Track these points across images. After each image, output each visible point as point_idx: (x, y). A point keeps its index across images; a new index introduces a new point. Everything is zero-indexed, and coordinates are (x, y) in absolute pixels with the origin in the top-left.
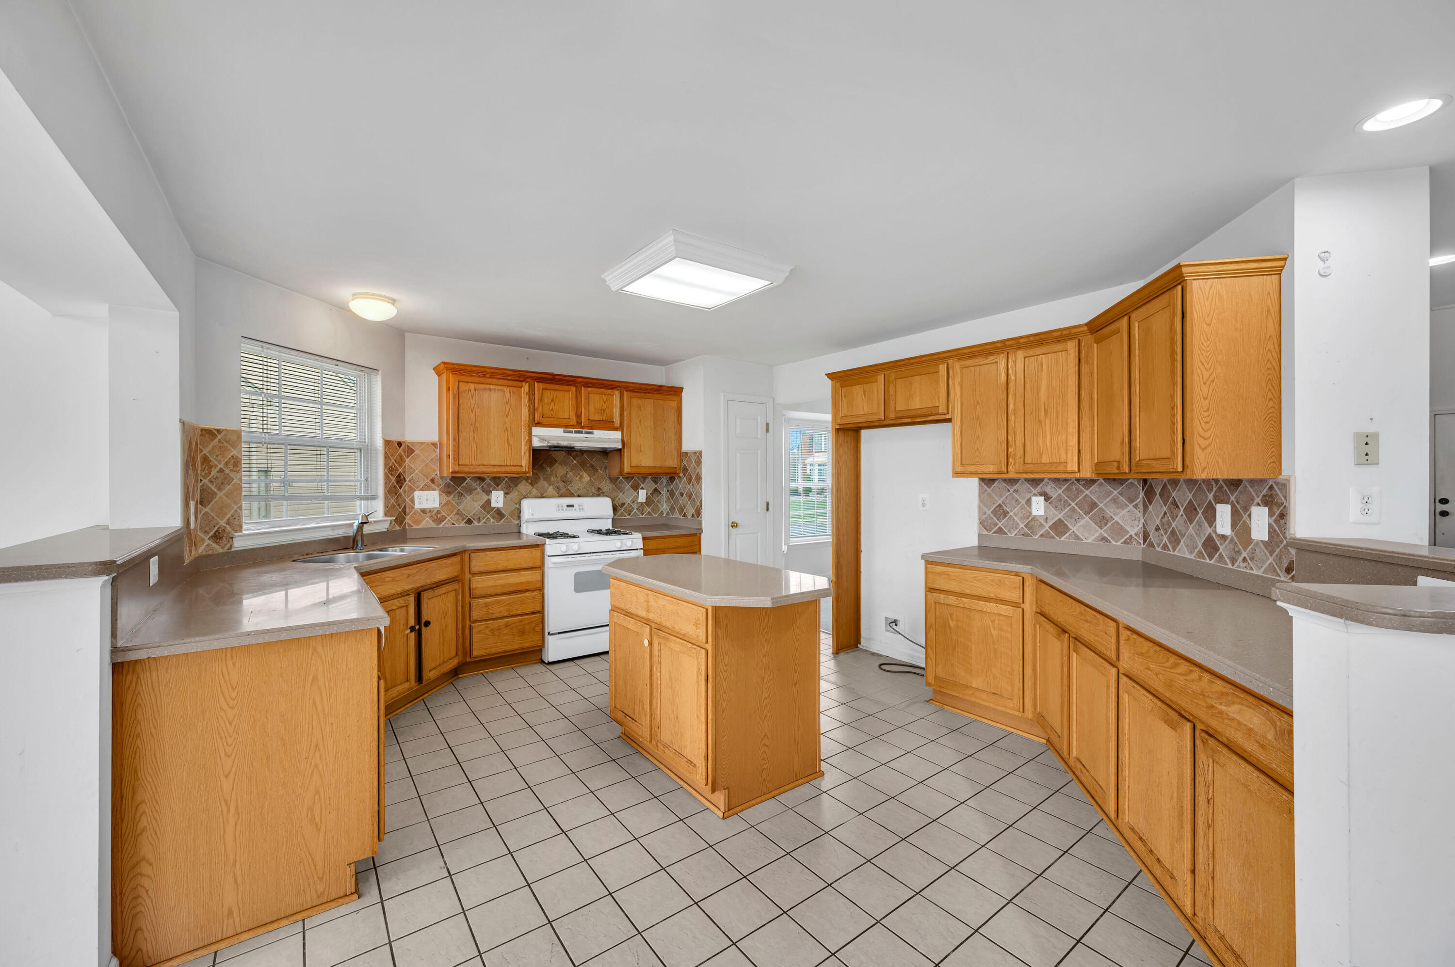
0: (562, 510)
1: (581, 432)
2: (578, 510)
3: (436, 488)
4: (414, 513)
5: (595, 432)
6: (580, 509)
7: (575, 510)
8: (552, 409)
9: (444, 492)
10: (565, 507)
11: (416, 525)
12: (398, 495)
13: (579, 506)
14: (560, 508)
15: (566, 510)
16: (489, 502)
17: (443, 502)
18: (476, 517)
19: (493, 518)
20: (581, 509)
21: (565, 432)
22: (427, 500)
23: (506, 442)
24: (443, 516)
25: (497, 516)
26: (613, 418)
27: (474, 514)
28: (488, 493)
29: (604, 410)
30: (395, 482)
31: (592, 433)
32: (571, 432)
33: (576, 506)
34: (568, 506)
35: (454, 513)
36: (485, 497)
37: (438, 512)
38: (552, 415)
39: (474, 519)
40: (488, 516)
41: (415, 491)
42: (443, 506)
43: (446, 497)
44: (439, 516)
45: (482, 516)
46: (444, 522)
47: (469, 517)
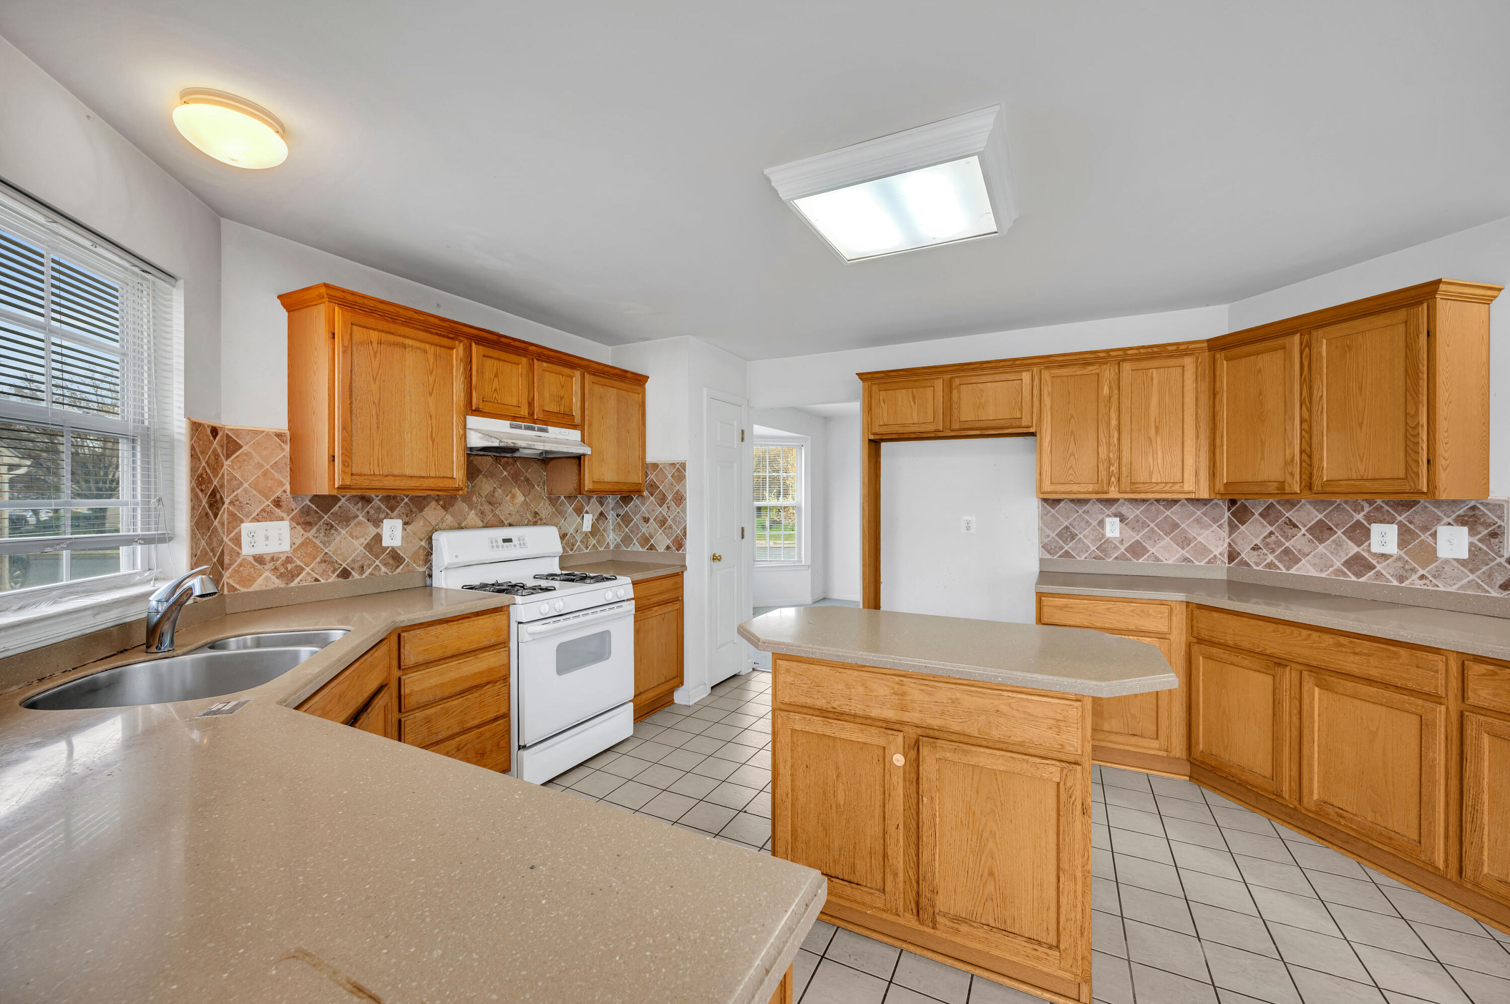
0: (498, 547)
1: (533, 429)
2: (518, 546)
3: (284, 515)
4: (241, 565)
5: (550, 429)
6: (520, 544)
7: (515, 546)
8: (495, 390)
9: (298, 524)
10: (501, 543)
11: (244, 587)
12: (212, 532)
13: (519, 540)
14: (495, 544)
15: (503, 547)
16: (378, 538)
17: (298, 542)
18: (356, 566)
19: (385, 565)
20: (523, 545)
21: (512, 427)
22: (267, 538)
23: (429, 436)
24: (297, 566)
25: (391, 562)
26: (572, 410)
27: (353, 561)
28: (377, 523)
29: (562, 398)
30: (207, 506)
31: (545, 431)
32: (520, 428)
33: (515, 541)
34: (505, 541)
35: (318, 560)
36: (372, 531)
37: (289, 560)
38: (495, 398)
39: (353, 569)
40: (377, 562)
41: (242, 521)
42: (297, 548)
43: (302, 532)
44: (290, 567)
45: (367, 563)
46: (300, 577)
47: (344, 565)
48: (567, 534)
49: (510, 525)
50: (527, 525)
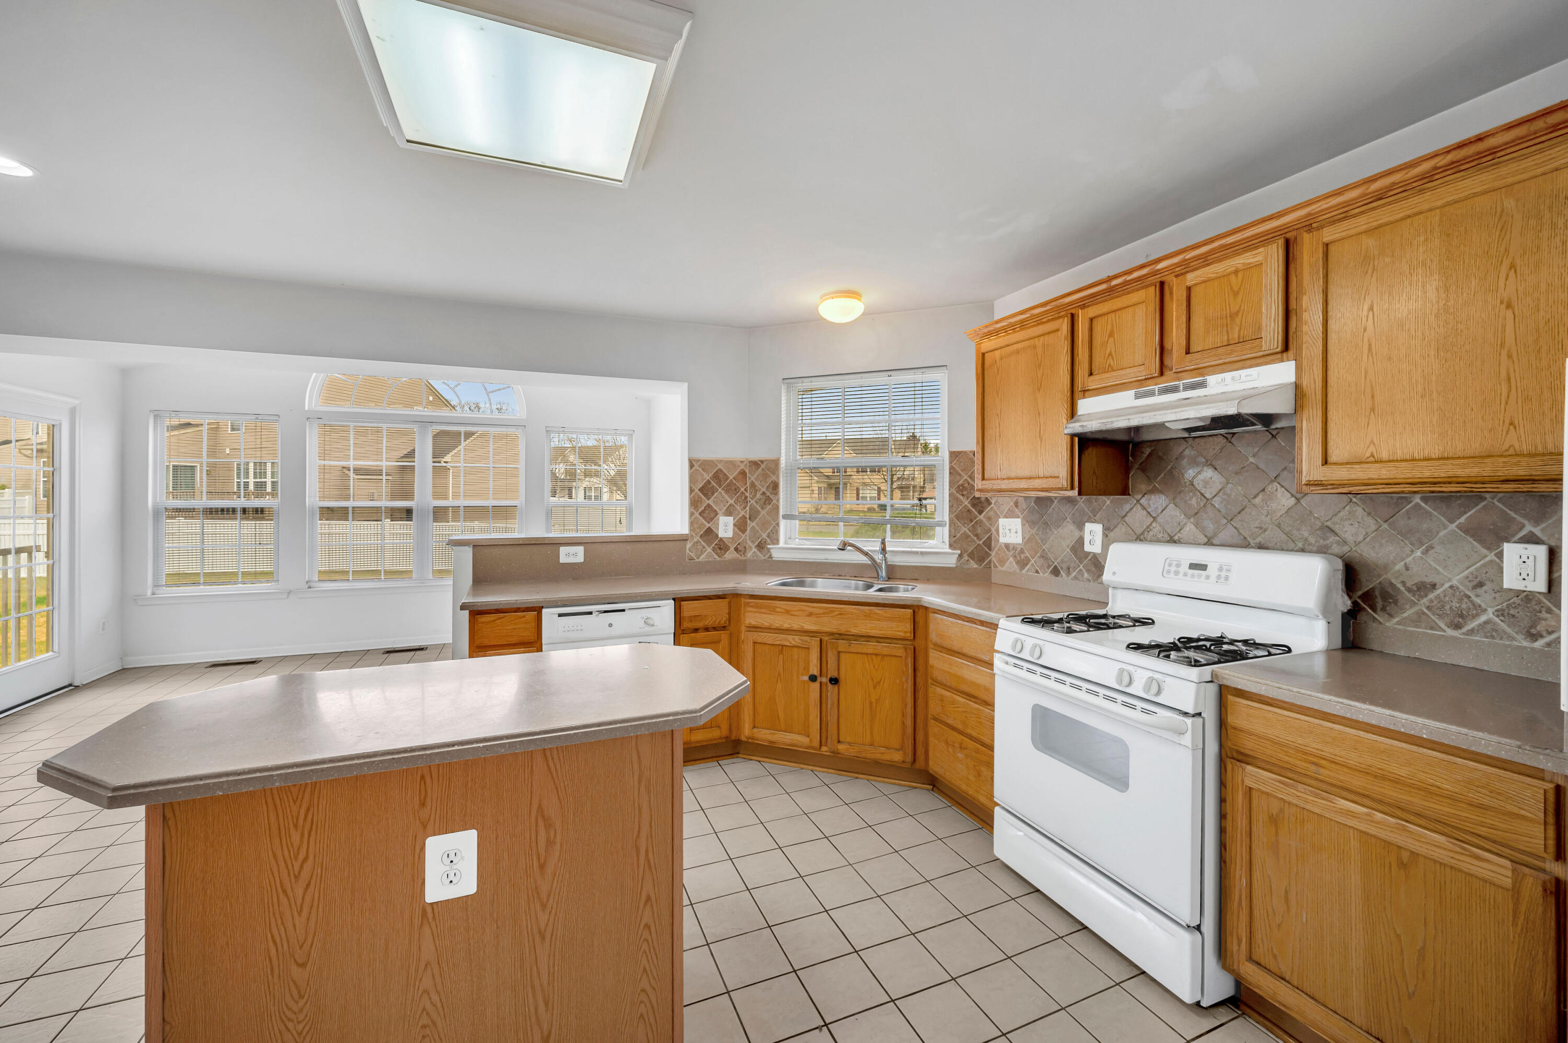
0: (1177, 573)
1: (1175, 389)
2: (1213, 578)
3: (1019, 514)
4: (999, 550)
5: (1212, 380)
6: (1219, 577)
7: (1208, 577)
8: (1110, 354)
9: (1027, 522)
10: (1185, 568)
11: (1000, 566)
12: (976, 523)
13: (1221, 569)
14: (1173, 569)
15: (1185, 575)
16: (1081, 541)
17: (1027, 537)
18: (1064, 566)
19: (1088, 571)
20: (1224, 577)
21: (1138, 396)
22: (1016, 532)
23: (1038, 435)
24: (1026, 557)
25: (1094, 569)
26: (1259, 329)
27: (1062, 561)
28: (1081, 526)
30: (969, 505)
31: (1202, 385)
32: (1151, 394)
33: (1212, 570)
34: (1193, 566)
35: (1039, 554)
36: (1077, 534)
37: (1022, 551)
38: (1109, 365)
39: (1062, 568)
40: (1081, 567)
41: (1000, 518)
42: (1028, 541)
43: (1029, 529)
44: (1023, 556)
45: (1072, 565)
46: (1028, 567)
47: (1056, 563)
48: (1434, 586)
49: (1261, 547)
50: (1303, 550)
